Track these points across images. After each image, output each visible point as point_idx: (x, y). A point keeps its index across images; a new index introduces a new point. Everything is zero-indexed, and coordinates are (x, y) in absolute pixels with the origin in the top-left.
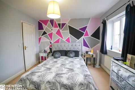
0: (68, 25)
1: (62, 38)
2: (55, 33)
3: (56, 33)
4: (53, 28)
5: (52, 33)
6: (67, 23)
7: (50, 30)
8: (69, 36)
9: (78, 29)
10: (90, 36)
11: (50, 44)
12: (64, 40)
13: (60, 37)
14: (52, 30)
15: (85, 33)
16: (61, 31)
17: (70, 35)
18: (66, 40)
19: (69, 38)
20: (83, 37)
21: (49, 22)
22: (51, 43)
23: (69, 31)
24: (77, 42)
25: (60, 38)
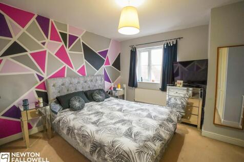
0: (81, 41)
1: (71, 66)
2: (53, 54)
3: (55, 54)
4: (48, 41)
5: (45, 52)
6: (80, 37)
7: (40, 43)
8: (84, 64)
9: (97, 52)
10: (111, 65)
11: (40, 83)
12: (75, 70)
13: (65, 65)
14: (44, 44)
15: (105, 60)
16: (68, 50)
17: (84, 62)
18: (78, 70)
19: (84, 66)
20: (104, 66)
21: (34, 19)
22: (41, 78)
23: (83, 53)
24: (95, 74)
25: (67, 66)
